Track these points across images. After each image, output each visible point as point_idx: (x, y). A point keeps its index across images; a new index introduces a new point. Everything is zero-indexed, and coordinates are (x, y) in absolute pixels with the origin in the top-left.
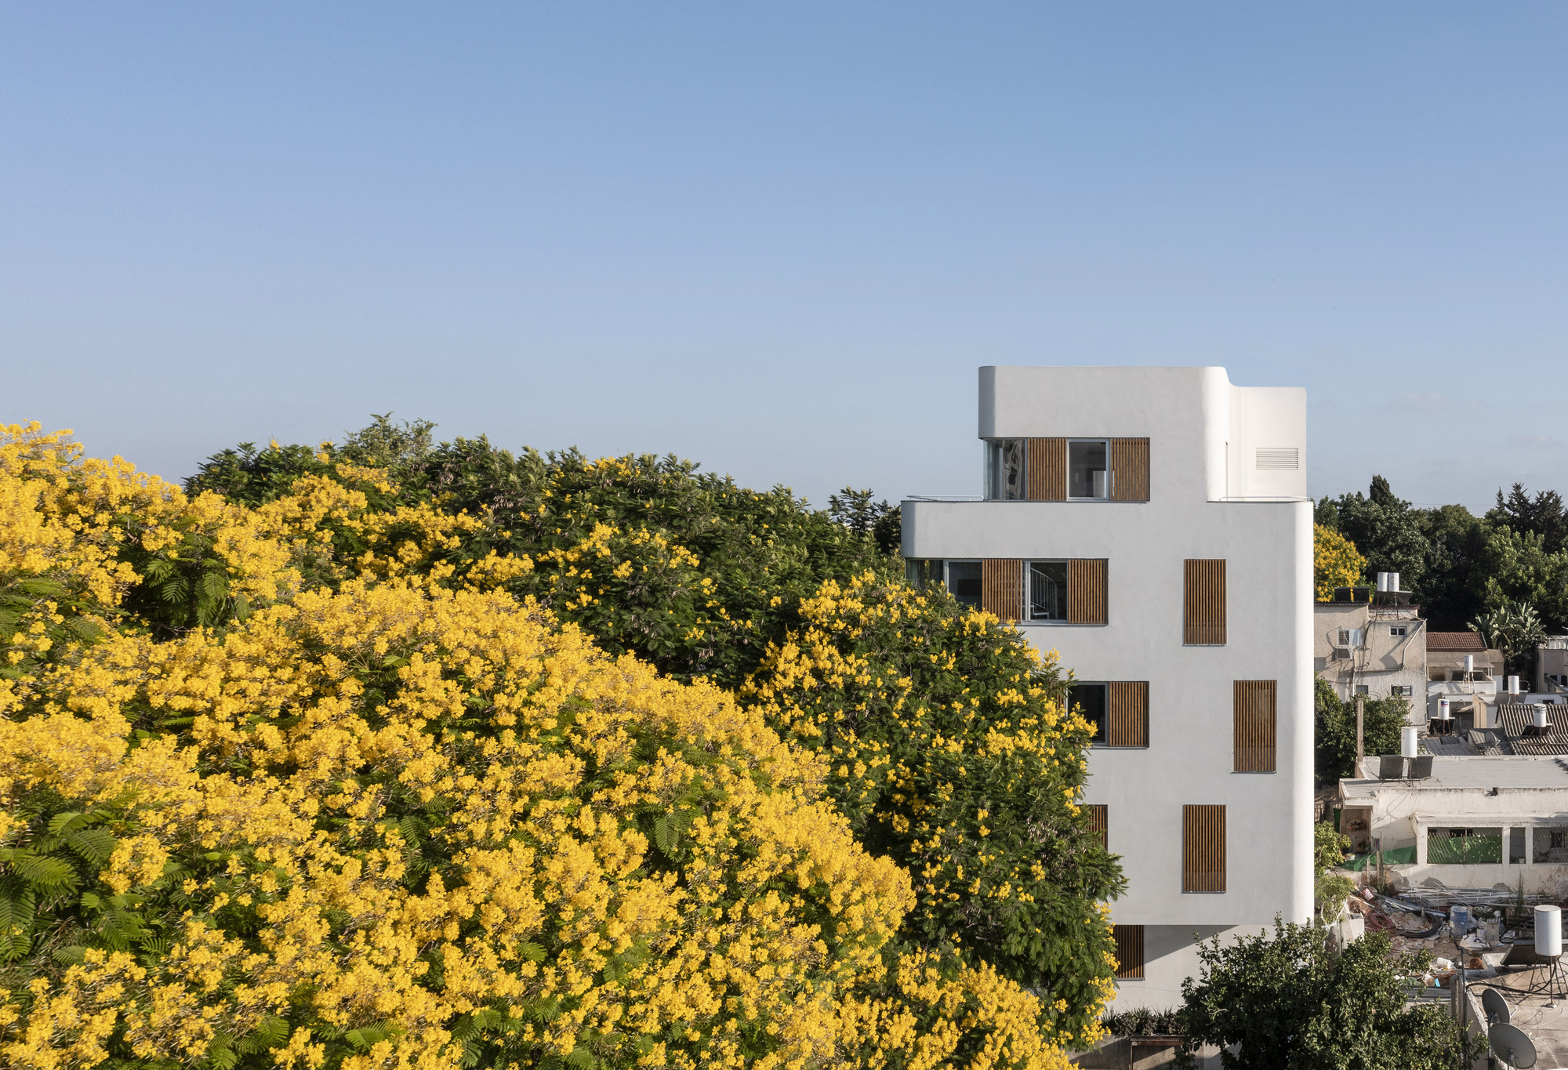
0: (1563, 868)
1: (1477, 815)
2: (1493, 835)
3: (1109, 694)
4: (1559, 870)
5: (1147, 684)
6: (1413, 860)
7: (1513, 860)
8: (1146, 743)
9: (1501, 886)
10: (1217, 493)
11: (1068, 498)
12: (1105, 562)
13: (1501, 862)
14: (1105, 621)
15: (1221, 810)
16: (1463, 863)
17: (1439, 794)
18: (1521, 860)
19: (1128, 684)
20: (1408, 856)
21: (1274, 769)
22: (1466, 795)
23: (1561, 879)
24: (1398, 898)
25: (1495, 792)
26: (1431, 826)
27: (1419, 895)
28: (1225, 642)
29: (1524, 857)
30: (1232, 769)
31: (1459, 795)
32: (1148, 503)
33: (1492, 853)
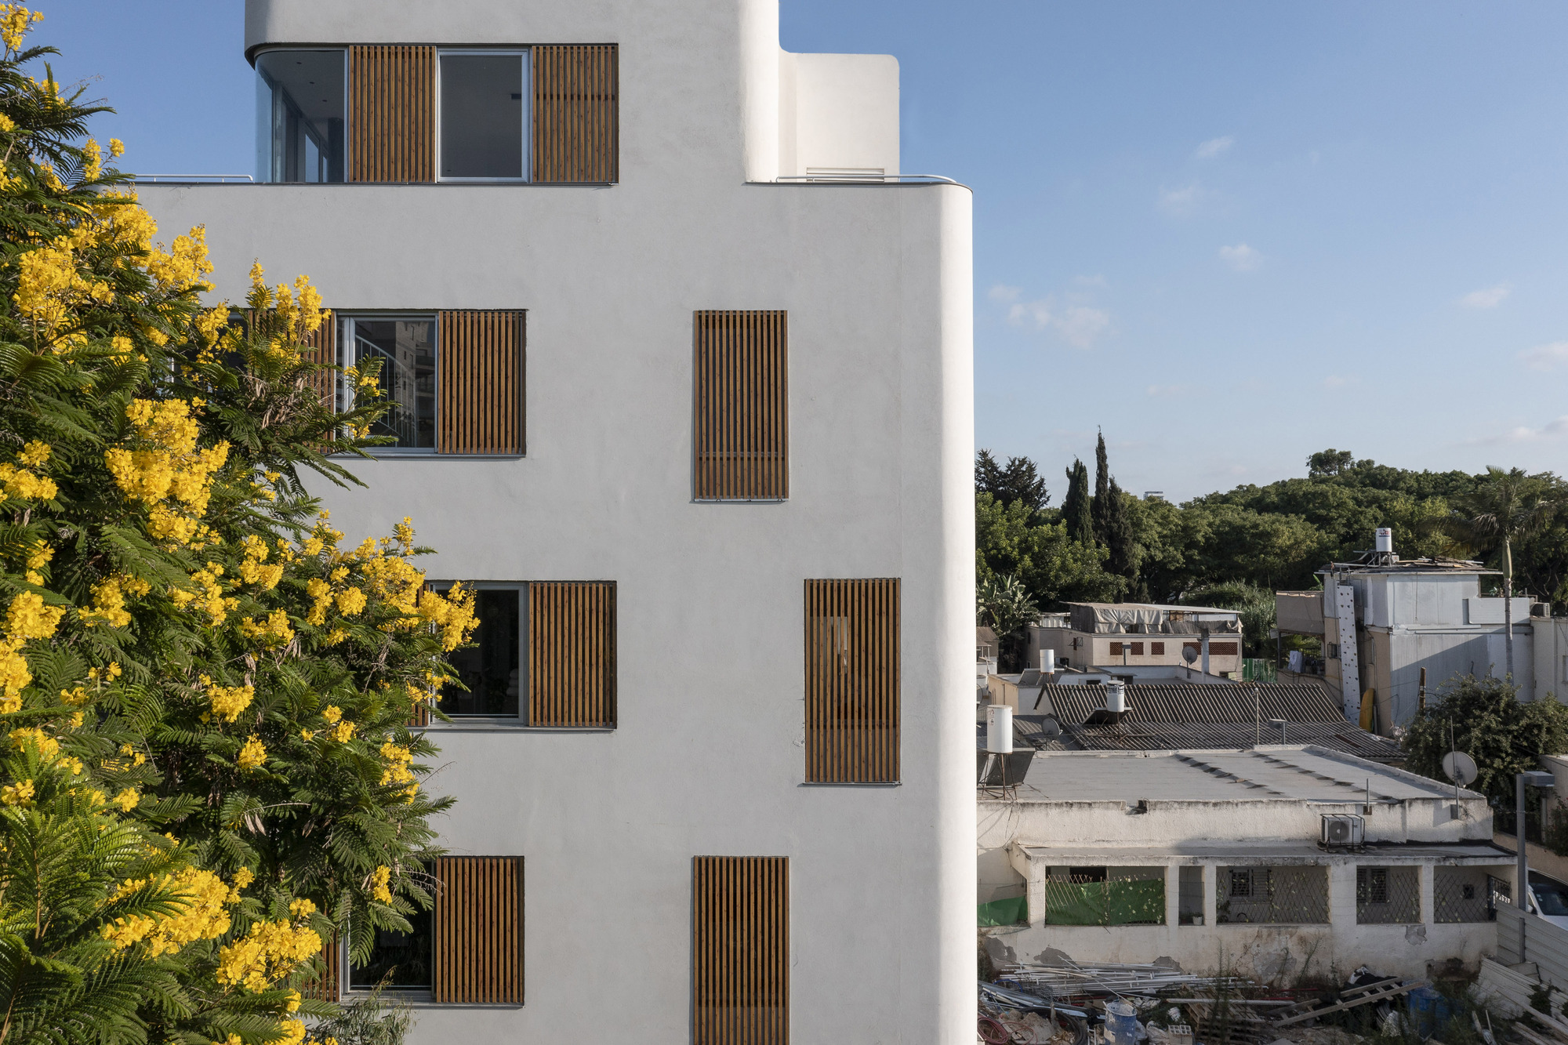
0: (1265, 932)
1: (1115, 845)
2: (1150, 881)
3: (527, 607)
4: (1259, 936)
5: (611, 587)
6: (1022, 920)
7: (1186, 919)
8: (609, 719)
9: (1165, 962)
10: (767, 166)
11: (438, 177)
12: (521, 314)
13: (1163, 922)
14: (518, 446)
15: (777, 867)
16: (1105, 924)
17: (1054, 812)
18: (1197, 920)
19: (569, 588)
20: (1014, 913)
21: (896, 777)
22: (1097, 812)
23: (1262, 950)
24: (1000, 983)
25: (1141, 808)
26: (1051, 863)
27: (1035, 978)
28: (785, 494)
29: (1201, 915)
30: (802, 776)
31: (1085, 813)
32: (614, 190)
33: (1150, 907)
